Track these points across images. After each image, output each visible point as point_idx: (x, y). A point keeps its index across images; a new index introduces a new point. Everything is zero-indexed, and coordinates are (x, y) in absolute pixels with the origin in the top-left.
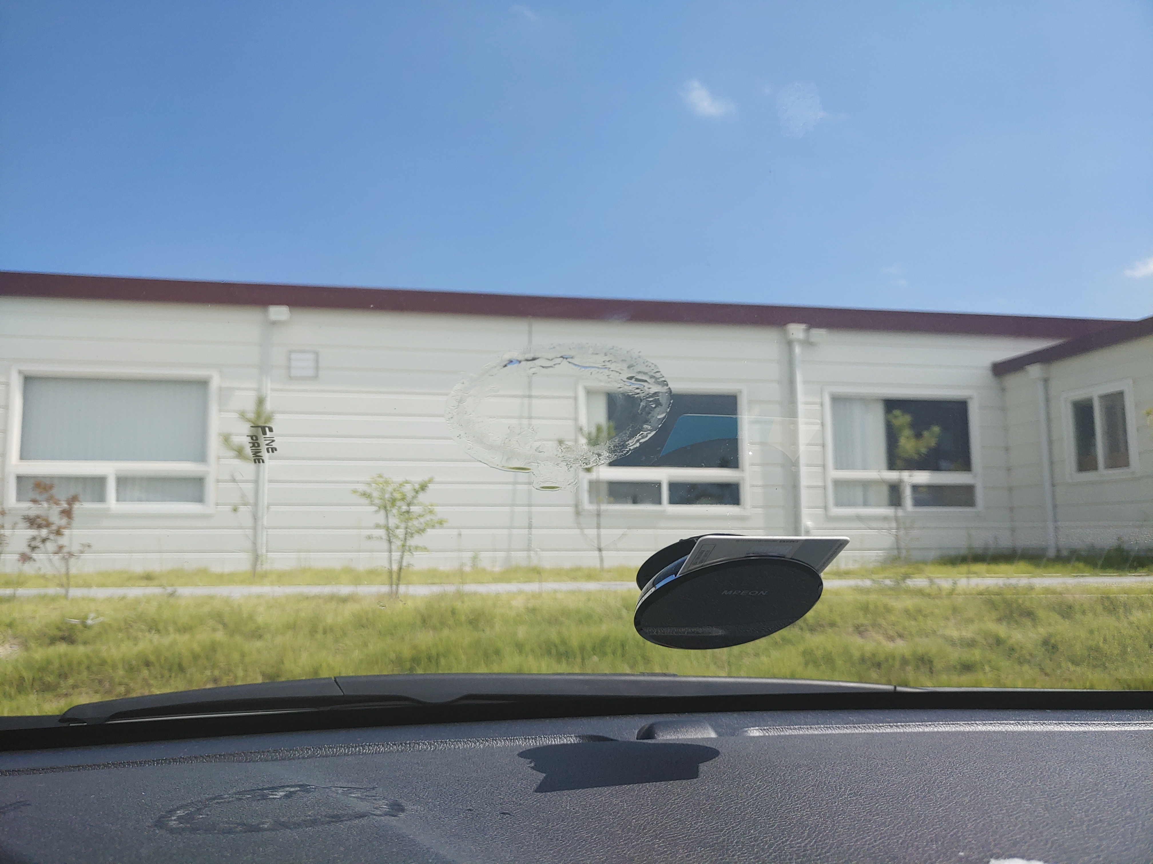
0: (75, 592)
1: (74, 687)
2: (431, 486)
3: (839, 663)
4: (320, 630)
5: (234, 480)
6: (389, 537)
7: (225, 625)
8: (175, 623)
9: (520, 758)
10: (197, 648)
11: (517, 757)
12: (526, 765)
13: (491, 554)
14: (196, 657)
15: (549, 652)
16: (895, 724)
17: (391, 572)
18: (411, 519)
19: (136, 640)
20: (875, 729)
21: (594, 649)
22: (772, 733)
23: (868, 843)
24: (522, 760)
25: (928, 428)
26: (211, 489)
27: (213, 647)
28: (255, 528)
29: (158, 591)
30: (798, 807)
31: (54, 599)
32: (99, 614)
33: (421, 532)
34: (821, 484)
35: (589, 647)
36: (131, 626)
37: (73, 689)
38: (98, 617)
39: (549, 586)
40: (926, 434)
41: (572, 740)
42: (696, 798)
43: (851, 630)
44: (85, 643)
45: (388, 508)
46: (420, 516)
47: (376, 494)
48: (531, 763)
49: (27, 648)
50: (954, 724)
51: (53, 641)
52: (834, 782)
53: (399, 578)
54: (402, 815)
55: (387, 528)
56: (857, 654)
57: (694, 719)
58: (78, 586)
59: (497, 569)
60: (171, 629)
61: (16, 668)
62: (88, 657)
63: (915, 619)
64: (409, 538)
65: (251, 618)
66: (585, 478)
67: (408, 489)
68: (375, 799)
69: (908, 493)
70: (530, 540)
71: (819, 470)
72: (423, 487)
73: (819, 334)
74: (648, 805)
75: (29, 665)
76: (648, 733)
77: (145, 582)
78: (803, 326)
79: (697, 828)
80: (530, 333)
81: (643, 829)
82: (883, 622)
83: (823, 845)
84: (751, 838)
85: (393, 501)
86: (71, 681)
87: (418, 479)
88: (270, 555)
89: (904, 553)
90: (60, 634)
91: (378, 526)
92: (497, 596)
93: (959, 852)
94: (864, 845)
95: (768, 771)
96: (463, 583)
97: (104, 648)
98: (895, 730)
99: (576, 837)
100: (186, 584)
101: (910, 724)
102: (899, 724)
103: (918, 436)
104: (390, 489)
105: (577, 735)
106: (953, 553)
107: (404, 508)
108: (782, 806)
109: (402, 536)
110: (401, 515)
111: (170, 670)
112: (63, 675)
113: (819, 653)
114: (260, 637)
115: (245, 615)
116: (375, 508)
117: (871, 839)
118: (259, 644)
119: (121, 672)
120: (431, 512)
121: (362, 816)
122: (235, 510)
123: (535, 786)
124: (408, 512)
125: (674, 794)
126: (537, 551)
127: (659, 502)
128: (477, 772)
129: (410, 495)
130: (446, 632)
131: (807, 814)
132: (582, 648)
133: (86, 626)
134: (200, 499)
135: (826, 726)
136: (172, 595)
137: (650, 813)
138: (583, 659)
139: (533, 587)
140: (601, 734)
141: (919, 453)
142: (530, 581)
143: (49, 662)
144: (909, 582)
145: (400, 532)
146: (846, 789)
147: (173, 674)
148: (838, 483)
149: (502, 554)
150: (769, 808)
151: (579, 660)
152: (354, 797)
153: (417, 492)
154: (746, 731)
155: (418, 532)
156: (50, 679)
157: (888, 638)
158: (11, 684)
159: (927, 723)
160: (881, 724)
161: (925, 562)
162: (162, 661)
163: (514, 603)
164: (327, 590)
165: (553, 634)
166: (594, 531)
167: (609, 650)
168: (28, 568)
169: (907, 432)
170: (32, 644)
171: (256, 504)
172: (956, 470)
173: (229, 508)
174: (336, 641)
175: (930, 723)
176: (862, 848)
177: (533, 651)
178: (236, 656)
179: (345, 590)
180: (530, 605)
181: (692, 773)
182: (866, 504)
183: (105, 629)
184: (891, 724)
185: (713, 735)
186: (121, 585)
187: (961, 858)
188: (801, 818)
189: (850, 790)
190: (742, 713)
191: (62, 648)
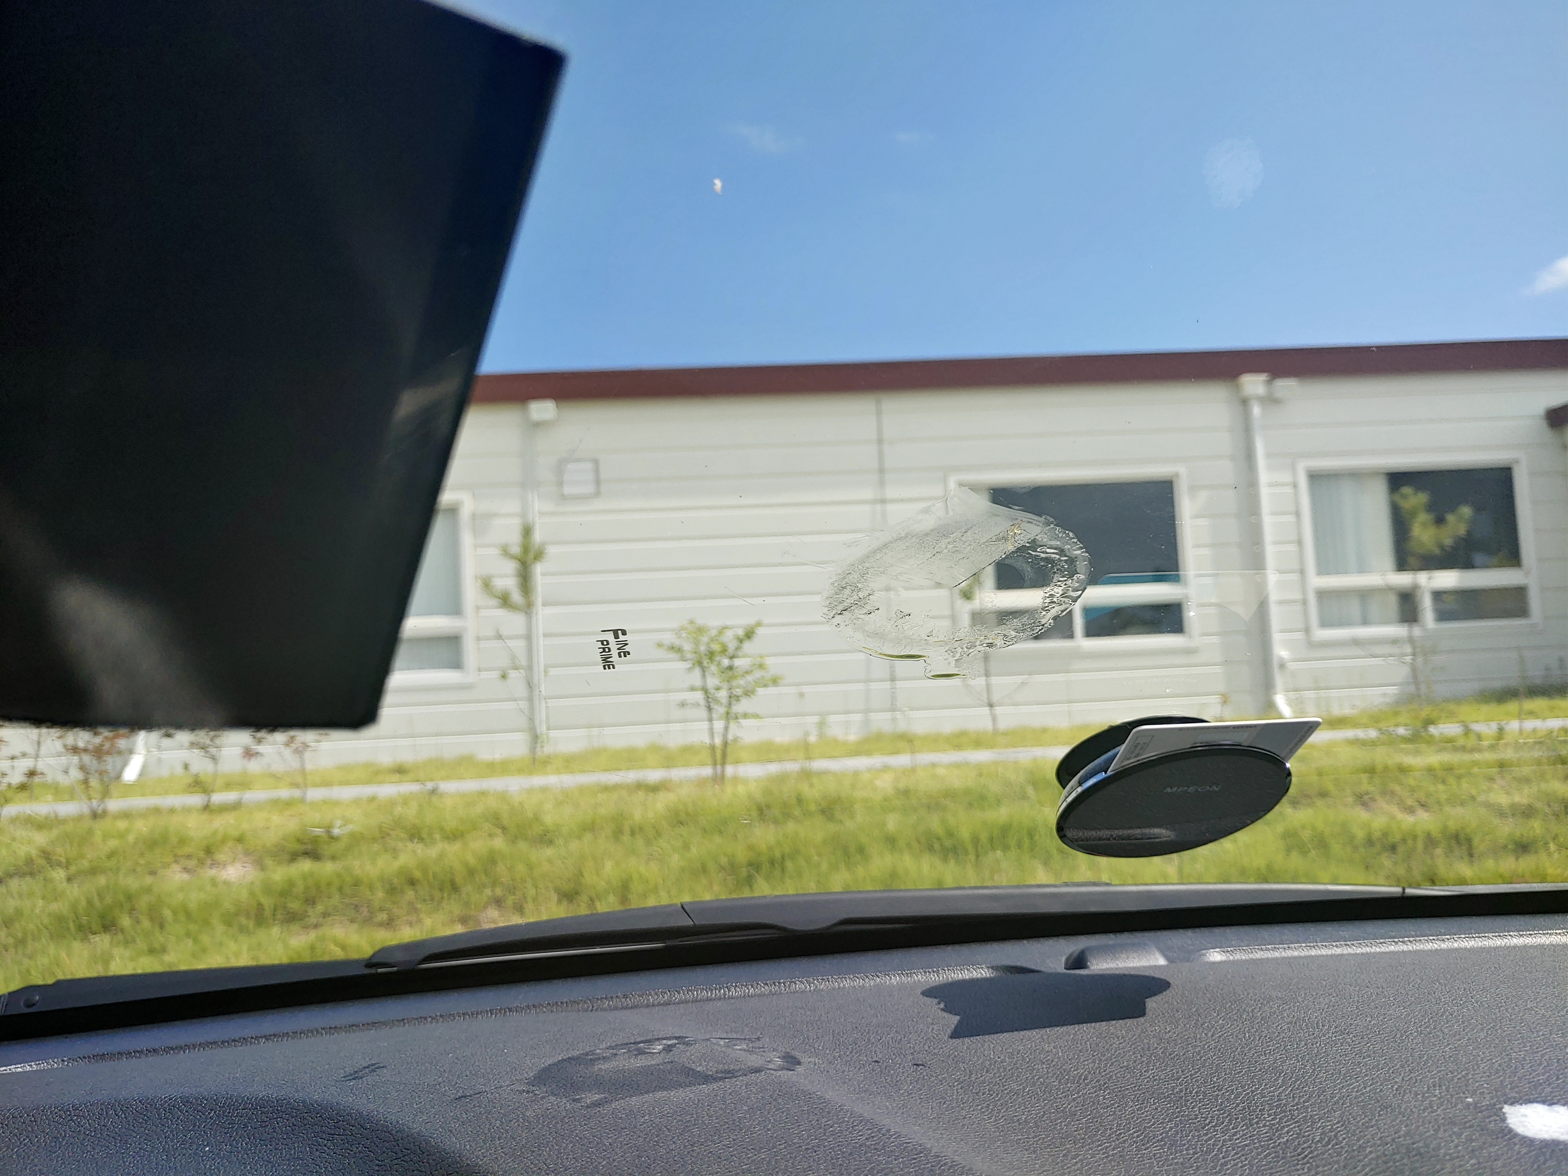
0: (314, 794)
1: (325, 915)
2: (760, 631)
3: (1336, 847)
4: (627, 830)
5: (499, 637)
6: (708, 702)
7: (504, 829)
8: (442, 829)
9: (925, 998)
10: (472, 860)
11: (921, 996)
12: (933, 1006)
13: (843, 717)
14: (471, 872)
15: (931, 849)
16: (1401, 940)
17: (713, 748)
18: (736, 677)
19: (395, 852)
20: (1374, 947)
21: (991, 840)
22: (1239, 956)
23: (1355, 1090)
24: (928, 1000)
25: (1453, 509)
26: (470, 651)
27: (492, 859)
28: (530, 699)
29: (414, 788)
30: (1270, 1050)
31: (288, 804)
32: (346, 821)
33: (749, 694)
34: (1298, 596)
35: (984, 837)
36: (388, 834)
37: (324, 917)
38: (345, 825)
39: (925, 758)
40: (1451, 518)
41: (984, 973)
42: (1145, 1041)
43: (1350, 800)
44: (333, 858)
45: (705, 664)
46: (747, 672)
47: (687, 647)
48: (939, 1003)
49: (263, 868)
50: (1479, 937)
51: (294, 857)
52: (1316, 1018)
53: (724, 755)
54: (800, 1069)
55: (705, 690)
56: (1360, 834)
57: (1136, 940)
58: (315, 785)
59: (852, 737)
60: (437, 836)
61: (252, 894)
62: (339, 875)
63: (1444, 782)
64: (735, 702)
65: (537, 818)
66: (965, 609)
67: (729, 637)
68: (764, 1051)
69: (1427, 604)
70: (893, 698)
71: (1295, 577)
72: (749, 635)
73: (1286, 386)
74: (1087, 1051)
75: (268, 889)
76: (1079, 962)
77: (397, 777)
78: (1262, 377)
79: (1148, 1077)
80: (879, 413)
81: (1084, 1079)
82: (1397, 788)
83: (1301, 1094)
84: (1214, 1087)
85: (711, 655)
86: (320, 908)
87: (740, 622)
88: (553, 734)
89: (1423, 689)
90: (304, 847)
91: (693, 689)
92: (856, 773)
93: (1467, 1098)
94: (1351, 1092)
95: (1233, 1007)
96: (809, 758)
97: (356, 863)
98: (1402, 947)
99: (1006, 1089)
100: (447, 778)
101: (1422, 938)
102: (1406, 939)
103: (1440, 521)
104: (705, 639)
105: (988, 965)
106: (1498, 684)
107: (726, 662)
108: (1250, 1049)
109: (724, 701)
110: (723, 672)
111: (441, 890)
112: (311, 901)
113: (1306, 835)
114: (551, 842)
115: (530, 815)
116: (687, 665)
117: (1360, 1085)
118: (549, 852)
119: (380, 894)
120: (761, 666)
121: (758, 1070)
122: (504, 677)
123: (949, 1032)
124: (730, 668)
125: (1118, 1038)
126: (904, 711)
127: (1071, 636)
128: (877, 1017)
129: (732, 646)
130: (791, 826)
131: (1280, 1058)
132: (976, 840)
133: (333, 838)
134: (457, 664)
135: (1308, 944)
136: (434, 792)
137: (1091, 1061)
138: (978, 856)
139: (903, 760)
140: (1019, 964)
141: (1442, 547)
142: (896, 752)
143: (291, 883)
144: (1432, 729)
145: (723, 694)
146: (1330, 1027)
147: (445, 895)
148: (1323, 595)
149: (858, 717)
150: (1234, 1052)
151: (972, 857)
152: (740, 1050)
153: (741, 641)
154: (1205, 955)
155: (746, 695)
156: (295, 905)
157: (1405, 809)
158: (248, 916)
159: (1444, 937)
160: (1382, 941)
161: (1458, 700)
162: (431, 879)
163: (878, 783)
164: (631, 776)
165: (935, 823)
166: (982, 681)
167: (1013, 842)
168: (254, 766)
169: (1423, 517)
170: (269, 862)
171: (530, 668)
172: (1500, 565)
173: (495, 674)
174: (648, 843)
175: (1448, 937)
176: (1348, 1096)
177: (909, 846)
178: (521, 868)
179: (654, 776)
180: (901, 786)
181: (1138, 1011)
182: (1365, 622)
183: (356, 840)
184: (1396, 940)
185: (1162, 961)
186: (368, 782)
187: (1469, 1104)
188: (1274, 1063)
189: (1336, 1027)
190: (1197, 930)
191: (306, 865)
